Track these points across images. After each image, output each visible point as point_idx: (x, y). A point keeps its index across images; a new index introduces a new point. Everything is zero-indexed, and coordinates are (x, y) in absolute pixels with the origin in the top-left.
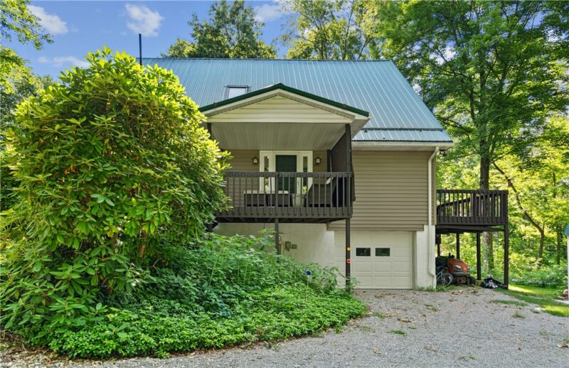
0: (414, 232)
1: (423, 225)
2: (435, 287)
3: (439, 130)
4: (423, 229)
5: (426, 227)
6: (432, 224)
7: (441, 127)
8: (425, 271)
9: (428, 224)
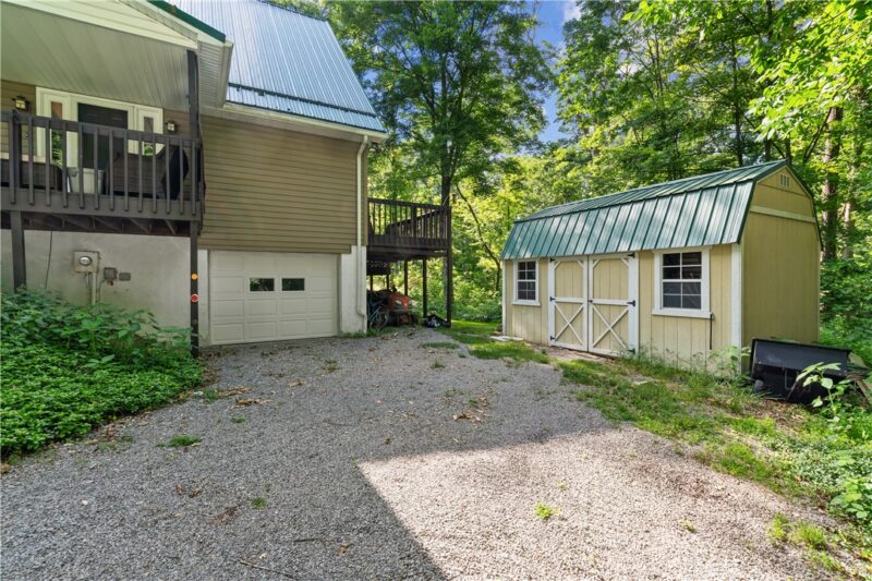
0: (339, 254)
1: (350, 245)
2: (365, 331)
3: (370, 115)
4: (349, 252)
5: (353, 248)
6: (362, 245)
7: (373, 112)
8: (353, 309)
9: (356, 244)
